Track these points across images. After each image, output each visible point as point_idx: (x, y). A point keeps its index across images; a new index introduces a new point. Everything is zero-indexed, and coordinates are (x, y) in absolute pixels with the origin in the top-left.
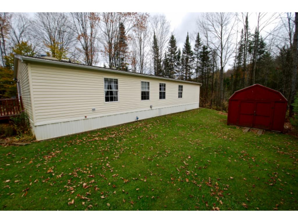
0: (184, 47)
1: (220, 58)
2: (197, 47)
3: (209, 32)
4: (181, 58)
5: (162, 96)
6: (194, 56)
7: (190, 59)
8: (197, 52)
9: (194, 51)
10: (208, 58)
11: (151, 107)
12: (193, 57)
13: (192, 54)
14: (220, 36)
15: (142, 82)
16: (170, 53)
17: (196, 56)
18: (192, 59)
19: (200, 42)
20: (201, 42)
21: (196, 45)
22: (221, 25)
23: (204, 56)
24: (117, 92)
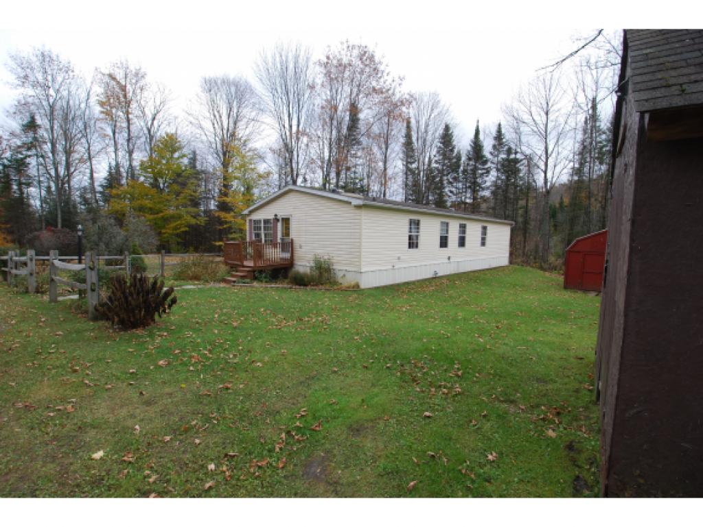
0: (469, 148)
1: (543, 175)
2: (498, 150)
3: (521, 124)
4: (462, 168)
5: (462, 242)
6: (489, 165)
7: (480, 171)
8: (496, 159)
9: (488, 156)
10: (519, 171)
11: (449, 258)
12: (486, 166)
13: (485, 162)
14: (544, 133)
15: (442, 222)
16: (441, 157)
17: (495, 166)
18: (484, 171)
19: (502, 139)
20: (504, 140)
21: (494, 147)
22: (547, 114)
23: (510, 167)
24: (417, 236)
